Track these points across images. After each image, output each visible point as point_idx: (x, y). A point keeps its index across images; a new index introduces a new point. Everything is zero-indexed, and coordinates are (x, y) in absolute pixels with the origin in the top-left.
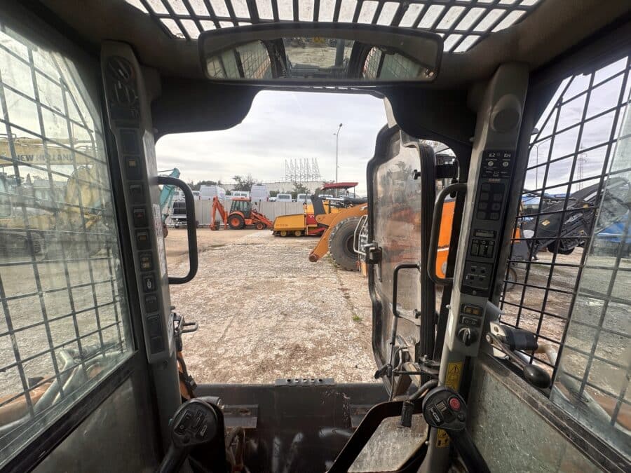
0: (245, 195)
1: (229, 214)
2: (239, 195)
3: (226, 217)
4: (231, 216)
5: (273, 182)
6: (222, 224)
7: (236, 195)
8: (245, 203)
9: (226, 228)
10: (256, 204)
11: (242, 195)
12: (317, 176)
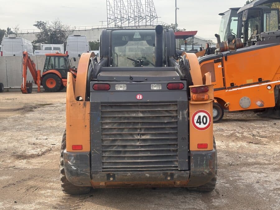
0: (59, 49)
1: (42, 74)
2: (50, 49)
3: (39, 77)
4: (44, 76)
5: (90, 28)
6: (35, 86)
7: (46, 49)
8: (62, 60)
9: (39, 91)
10: (75, 60)
11: (55, 49)
12: (152, 17)
